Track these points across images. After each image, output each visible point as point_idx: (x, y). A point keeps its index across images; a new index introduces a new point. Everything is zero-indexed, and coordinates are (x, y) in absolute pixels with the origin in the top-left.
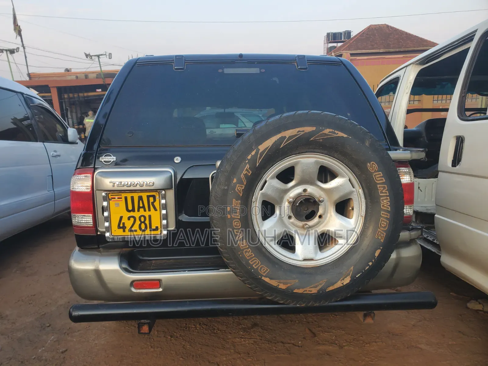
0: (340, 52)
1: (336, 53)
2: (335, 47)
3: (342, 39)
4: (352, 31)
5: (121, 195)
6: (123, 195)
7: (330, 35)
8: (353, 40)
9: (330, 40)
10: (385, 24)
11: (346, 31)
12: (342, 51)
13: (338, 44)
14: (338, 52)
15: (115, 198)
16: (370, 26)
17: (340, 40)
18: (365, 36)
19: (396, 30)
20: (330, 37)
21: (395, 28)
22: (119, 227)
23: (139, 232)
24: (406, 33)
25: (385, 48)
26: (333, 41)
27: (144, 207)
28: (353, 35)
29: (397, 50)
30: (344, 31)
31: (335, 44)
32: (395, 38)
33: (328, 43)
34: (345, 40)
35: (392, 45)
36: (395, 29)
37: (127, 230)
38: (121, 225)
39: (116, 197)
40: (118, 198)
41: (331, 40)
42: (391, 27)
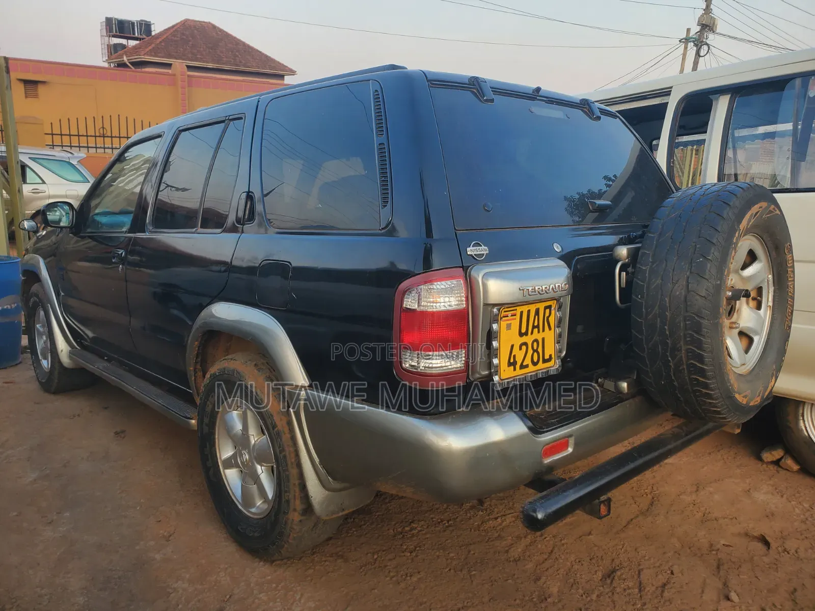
0: (140, 57)
1: (131, 58)
2: (123, 47)
3: (136, 35)
4: (152, 22)
5: (516, 310)
6: (519, 309)
7: (114, 22)
8: (160, 40)
9: (114, 32)
10: (209, 23)
11: (142, 21)
12: (144, 55)
13: (129, 41)
14: (136, 57)
15: (508, 316)
16: (186, 21)
17: (132, 36)
18: (179, 36)
19: (227, 35)
20: (114, 25)
21: (227, 33)
22: (510, 364)
23: (531, 368)
24: (244, 44)
25: (213, 61)
26: (118, 34)
27: (538, 327)
28: (156, 29)
29: (234, 68)
30: (139, 20)
31: (124, 41)
32: (227, 48)
33: (110, 36)
34: (141, 37)
35: (225, 59)
36: (225, 33)
37: (518, 366)
38: (512, 361)
39: (510, 314)
40: (512, 316)
41: (116, 32)
42: (218, 28)
